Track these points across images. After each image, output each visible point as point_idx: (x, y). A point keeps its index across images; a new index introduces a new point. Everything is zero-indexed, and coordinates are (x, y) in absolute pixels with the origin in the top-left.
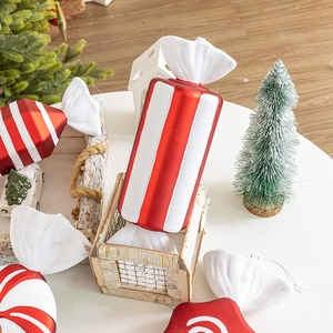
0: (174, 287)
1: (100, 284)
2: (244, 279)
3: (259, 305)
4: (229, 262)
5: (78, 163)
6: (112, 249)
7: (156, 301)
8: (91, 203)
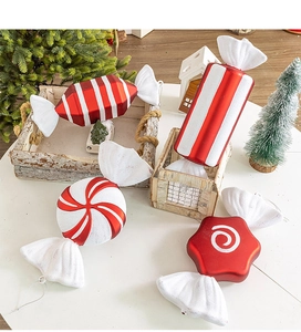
0: (205, 205)
1: (153, 199)
2: (250, 207)
3: (260, 225)
4: (241, 195)
5: (142, 122)
6: (168, 173)
7: (189, 215)
8: (152, 147)
